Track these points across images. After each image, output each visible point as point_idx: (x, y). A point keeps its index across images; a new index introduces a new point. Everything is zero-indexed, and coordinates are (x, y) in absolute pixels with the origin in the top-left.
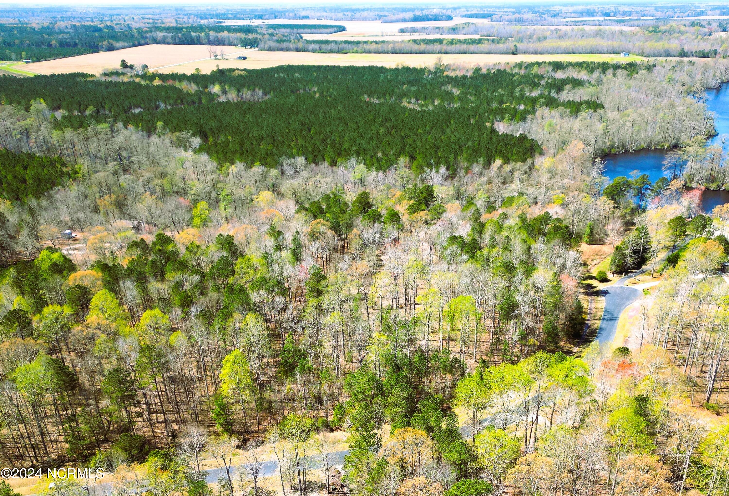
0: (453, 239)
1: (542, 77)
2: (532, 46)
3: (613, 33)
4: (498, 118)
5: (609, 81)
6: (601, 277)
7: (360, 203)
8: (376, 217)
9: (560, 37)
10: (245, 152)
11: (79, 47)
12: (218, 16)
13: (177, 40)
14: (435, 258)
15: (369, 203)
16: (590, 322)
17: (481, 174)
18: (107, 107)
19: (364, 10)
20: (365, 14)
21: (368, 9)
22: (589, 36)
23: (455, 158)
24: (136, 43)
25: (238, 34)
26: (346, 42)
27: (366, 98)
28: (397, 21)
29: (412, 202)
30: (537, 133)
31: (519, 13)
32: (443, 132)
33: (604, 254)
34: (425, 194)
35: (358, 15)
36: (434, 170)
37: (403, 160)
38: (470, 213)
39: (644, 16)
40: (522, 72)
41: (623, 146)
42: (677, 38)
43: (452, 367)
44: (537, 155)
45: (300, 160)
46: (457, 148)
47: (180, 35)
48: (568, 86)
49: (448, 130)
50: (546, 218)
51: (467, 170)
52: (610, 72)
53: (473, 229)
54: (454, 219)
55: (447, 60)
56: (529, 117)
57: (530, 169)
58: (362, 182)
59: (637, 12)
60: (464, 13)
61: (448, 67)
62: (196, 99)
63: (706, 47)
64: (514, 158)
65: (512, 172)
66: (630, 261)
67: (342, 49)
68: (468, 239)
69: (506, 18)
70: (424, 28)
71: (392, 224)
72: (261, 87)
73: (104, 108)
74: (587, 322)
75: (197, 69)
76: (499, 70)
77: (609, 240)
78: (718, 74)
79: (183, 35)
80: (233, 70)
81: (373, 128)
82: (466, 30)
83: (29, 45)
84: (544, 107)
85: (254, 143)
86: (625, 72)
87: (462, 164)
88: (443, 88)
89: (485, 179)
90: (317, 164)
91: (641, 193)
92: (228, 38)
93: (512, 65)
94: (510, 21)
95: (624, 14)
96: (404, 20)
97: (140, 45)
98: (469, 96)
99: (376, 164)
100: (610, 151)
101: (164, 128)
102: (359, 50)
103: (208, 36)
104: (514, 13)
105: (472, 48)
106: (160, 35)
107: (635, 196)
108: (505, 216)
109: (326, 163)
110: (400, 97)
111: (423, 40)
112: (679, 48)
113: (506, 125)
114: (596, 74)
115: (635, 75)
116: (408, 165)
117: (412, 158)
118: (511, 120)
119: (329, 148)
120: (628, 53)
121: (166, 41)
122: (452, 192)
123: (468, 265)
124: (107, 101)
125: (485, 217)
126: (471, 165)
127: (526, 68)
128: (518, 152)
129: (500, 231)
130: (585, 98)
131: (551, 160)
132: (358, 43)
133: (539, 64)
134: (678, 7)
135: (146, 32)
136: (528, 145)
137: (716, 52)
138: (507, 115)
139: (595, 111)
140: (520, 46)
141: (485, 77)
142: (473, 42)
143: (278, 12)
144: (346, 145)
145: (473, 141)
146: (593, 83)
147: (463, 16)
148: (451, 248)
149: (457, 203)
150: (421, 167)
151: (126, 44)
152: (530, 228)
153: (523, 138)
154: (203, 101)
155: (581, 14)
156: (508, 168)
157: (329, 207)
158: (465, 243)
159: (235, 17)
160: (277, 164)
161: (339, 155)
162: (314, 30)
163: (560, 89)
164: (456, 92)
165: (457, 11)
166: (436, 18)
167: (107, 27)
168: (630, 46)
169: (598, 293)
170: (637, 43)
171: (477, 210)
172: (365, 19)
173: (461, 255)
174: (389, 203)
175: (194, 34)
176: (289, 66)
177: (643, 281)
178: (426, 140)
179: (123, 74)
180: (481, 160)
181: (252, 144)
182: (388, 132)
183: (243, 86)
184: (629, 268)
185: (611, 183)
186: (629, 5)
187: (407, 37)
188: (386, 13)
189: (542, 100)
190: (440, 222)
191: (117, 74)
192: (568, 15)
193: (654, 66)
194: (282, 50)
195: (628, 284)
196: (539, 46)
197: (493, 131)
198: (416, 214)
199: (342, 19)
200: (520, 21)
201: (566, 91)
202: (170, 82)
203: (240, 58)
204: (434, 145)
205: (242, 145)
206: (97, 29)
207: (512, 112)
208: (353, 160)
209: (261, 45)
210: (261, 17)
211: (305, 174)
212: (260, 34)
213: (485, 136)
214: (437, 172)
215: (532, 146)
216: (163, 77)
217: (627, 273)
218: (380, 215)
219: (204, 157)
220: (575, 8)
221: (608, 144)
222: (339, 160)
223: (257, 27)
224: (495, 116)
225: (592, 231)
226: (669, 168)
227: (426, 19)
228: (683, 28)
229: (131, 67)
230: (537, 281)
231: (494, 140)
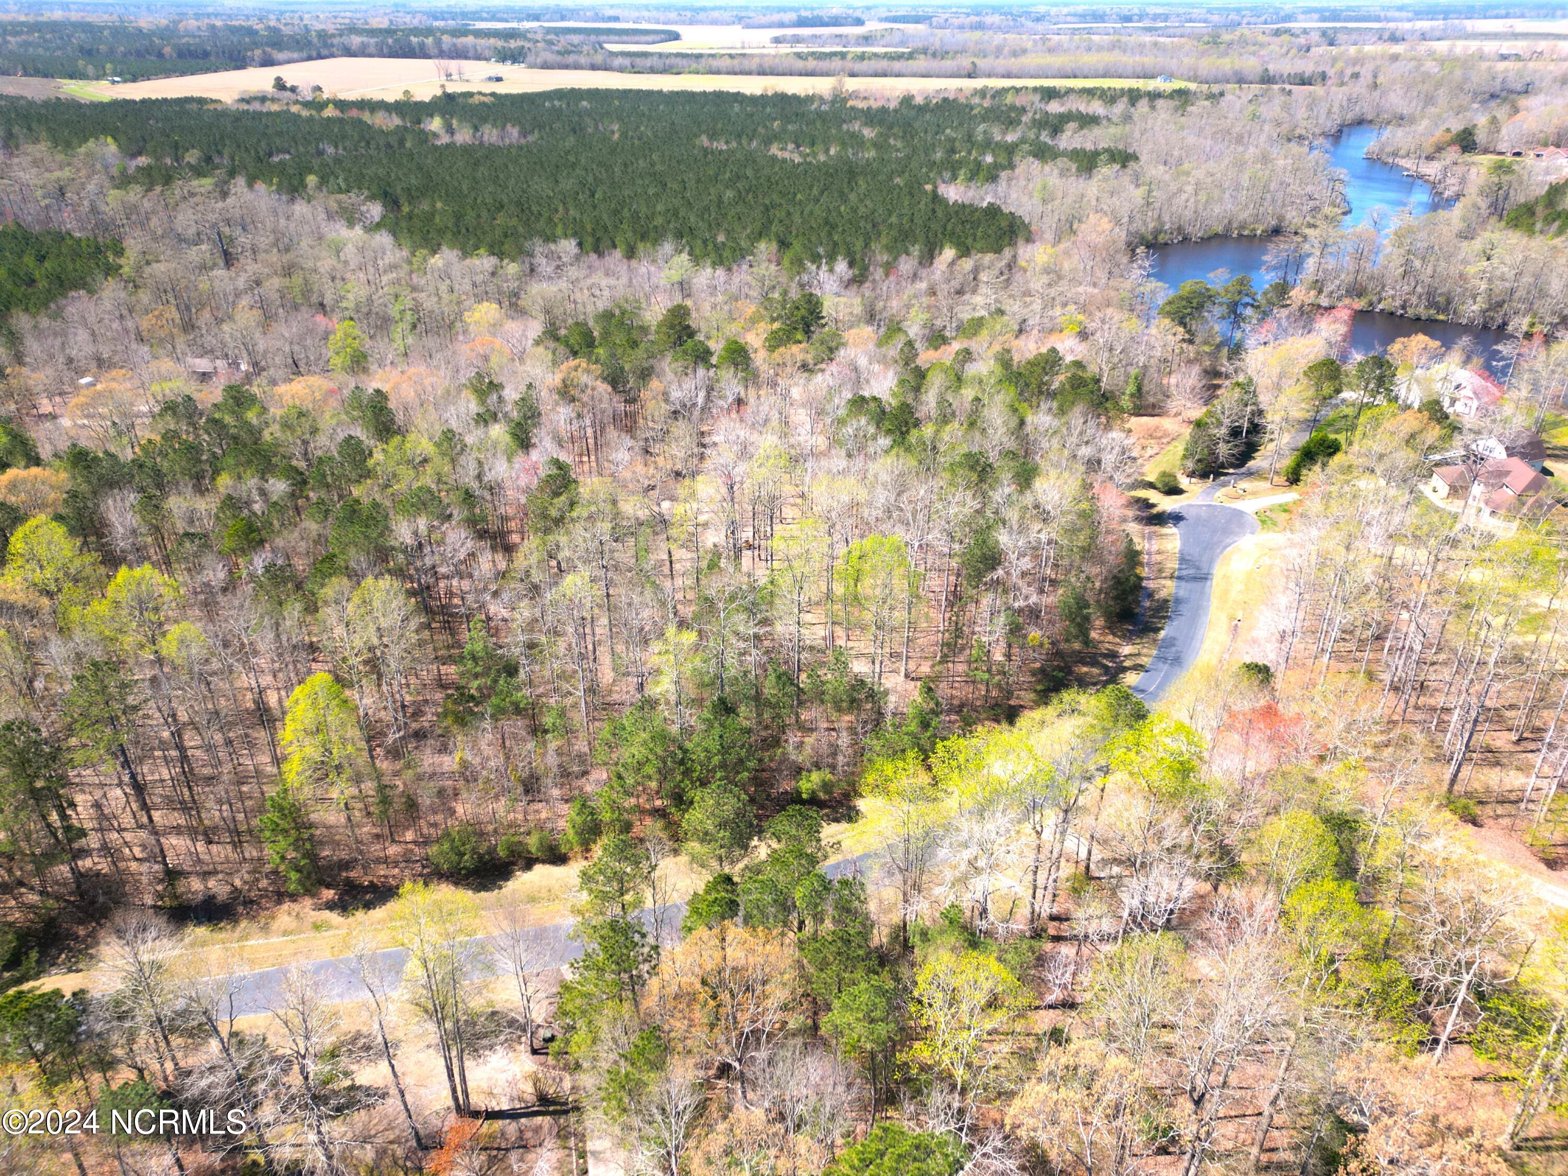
0: (859, 403)
1: (1024, 110)
2: (1002, 64)
3: (1142, 46)
4: (947, 175)
5: (1144, 118)
6: (1166, 485)
7: (672, 327)
8: (703, 356)
9: (1050, 50)
10: (463, 230)
11: (213, 58)
12: (464, 15)
13: (385, 51)
14: (821, 442)
15: (688, 327)
16: (1151, 585)
17: (915, 277)
18: (226, 152)
19: (713, 9)
20: (716, 14)
21: (720, 8)
22: (1100, 48)
23: (867, 245)
24: (314, 54)
25: (492, 41)
26: (678, 55)
27: (704, 140)
28: (769, 26)
29: (776, 325)
30: (1020, 206)
31: (978, 14)
32: (844, 198)
33: (1166, 435)
34: (803, 312)
35: (702, 16)
36: (824, 267)
37: (765, 248)
38: (894, 349)
39: (1191, 21)
40: (987, 103)
41: (1180, 229)
42: (1254, 54)
43: (853, 701)
44: (1021, 242)
45: (568, 246)
46: (869, 226)
47: (390, 41)
48: (1072, 125)
49: (852, 197)
50: (1051, 361)
51: (889, 268)
52: (1143, 106)
53: (902, 382)
54: (863, 362)
55: (851, 84)
56: (1004, 175)
57: (1010, 267)
58: (684, 287)
59: (1178, 15)
60: (884, 15)
61: (855, 95)
62: (393, 141)
63: (1307, 67)
64: (978, 246)
65: (976, 271)
66: (1223, 450)
67: (671, 67)
68: (891, 401)
69: (956, 22)
70: (815, 36)
71: (732, 369)
72: (517, 122)
73: (219, 153)
74: (1144, 584)
75: (406, 92)
76: (945, 100)
77: (1173, 405)
78: (1335, 109)
79: (396, 41)
80: (470, 95)
81: (712, 190)
82: (888, 39)
83: (125, 55)
84: (1031, 159)
85: (484, 214)
86: (1172, 103)
87: (879, 258)
88: (845, 127)
89: (923, 286)
90: (600, 254)
91: (1235, 313)
92: (475, 47)
93: (968, 93)
94: (961, 27)
95: (1156, 17)
96: (782, 25)
97: (320, 57)
98: (892, 141)
99: (713, 255)
100: (1156, 238)
101: (319, 188)
102: (700, 67)
103: (438, 42)
104: (968, 15)
105: (897, 66)
106: (356, 41)
107: (1223, 318)
108: (967, 355)
109: (618, 254)
110: (767, 142)
111: (813, 53)
112: (1260, 69)
113: (962, 189)
114: (1121, 107)
115: (1190, 109)
116: (774, 258)
117: (784, 244)
118: (971, 179)
119: (625, 226)
120: (1170, 76)
121: (368, 51)
122: (858, 310)
123: (889, 460)
124: (227, 142)
125: (926, 357)
126: (896, 259)
127: (993, 97)
128: (986, 236)
129: (959, 387)
130: (1103, 145)
131: (1050, 250)
132: (699, 56)
133: (1017, 90)
134: (1247, 9)
135: (333, 36)
136: (1004, 224)
137: (1324, 77)
138: (962, 172)
139: (1124, 166)
140: (982, 63)
141: (922, 109)
142: (900, 57)
143: (568, 10)
144: (659, 221)
145: (901, 216)
146: (1115, 119)
147: (881, 20)
148: (854, 422)
149: (868, 331)
150: (798, 264)
151: (296, 55)
152: (1022, 383)
153: (993, 212)
154: (408, 145)
155: (1083, 17)
156: (967, 264)
157: (606, 334)
158: (883, 412)
159: (494, 17)
160: (522, 253)
161: (644, 237)
162: (625, 38)
163: (1056, 130)
164: (868, 133)
165: (873, 12)
166: (836, 22)
167: (269, 28)
168: (1173, 64)
169: (1160, 519)
170: (1186, 60)
171: (910, 344)
172: (715, 22)
173: (874, 438)
174: (732, 329)
175: (414, 40)
176: (573, 90)
177: (1254, 493)
178: (811, 213)
179: (273, 100)
180: (916, 250)
181: (479, 216)
182: (740, 198)
183: (484, 120)
184: (1222, 466)
185: (1171, 293)
186: (1163, 5)
187: (785, 49)
188: (752, 14)
189: (1026, 147)
190: (833, 368)
191: (263, 99)
192: (1061, 19)
193: (1222, 94)
194: (566, 67)
195: (1223, 499)
196: (1014, 64)
197: (935, 197)
198: (782, 349)
199: (676, 23)
200: (980, 26)
201: (1069, 133)
202: (354, 113)
203: (490, 79)
204: (827, 222)
205: (459, 217)
206: (251, 32)
207: (971, 166)
208: (668, 247)
209: (530, 58)
210: (537, 18)
211: (573, 272)
212: (529, 40)
213: (922, 206)
214: (831, 270)
215: (1011, 226)
216: (341, 105)
217: (1217, 475)
218: (708, 353)
219: (384, 239)
220: (1072, 9)
221: (1151, 226)
222: (641, 246)
223: (528, 31)
224: (940, 173)
225: (1139, 389)
226: (1275, 268)
227: (818, 22)
228: (1261, 38)
229: (293, 89)
230: (1042, 499)
231: (940, 213)
